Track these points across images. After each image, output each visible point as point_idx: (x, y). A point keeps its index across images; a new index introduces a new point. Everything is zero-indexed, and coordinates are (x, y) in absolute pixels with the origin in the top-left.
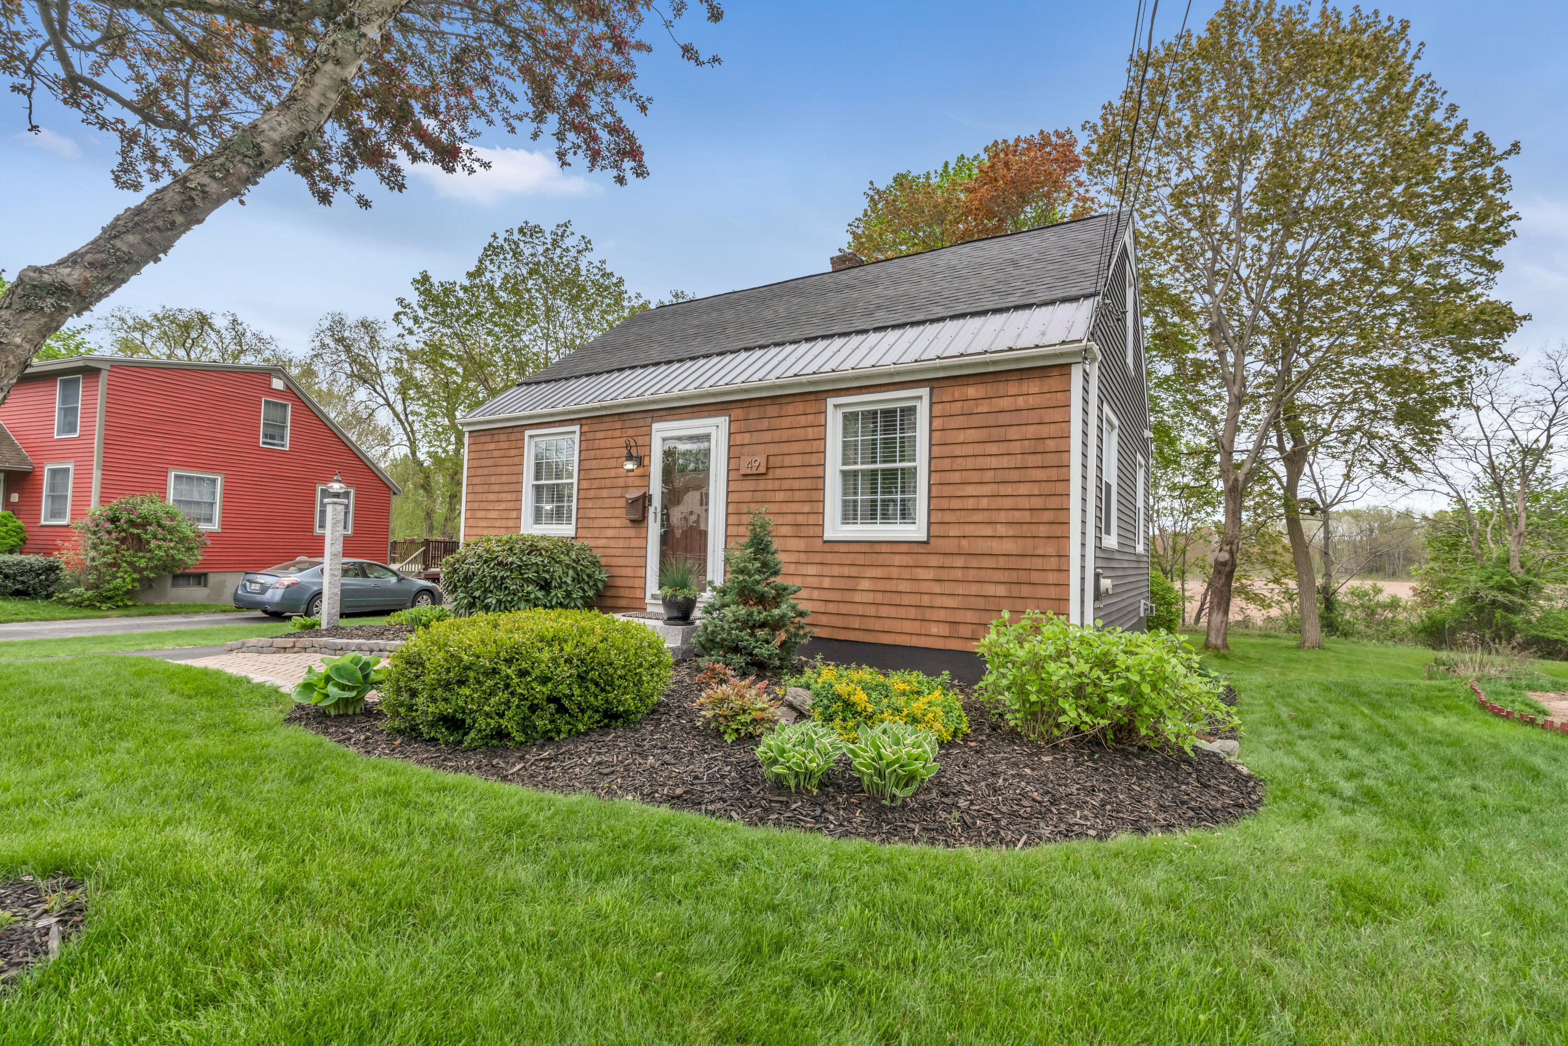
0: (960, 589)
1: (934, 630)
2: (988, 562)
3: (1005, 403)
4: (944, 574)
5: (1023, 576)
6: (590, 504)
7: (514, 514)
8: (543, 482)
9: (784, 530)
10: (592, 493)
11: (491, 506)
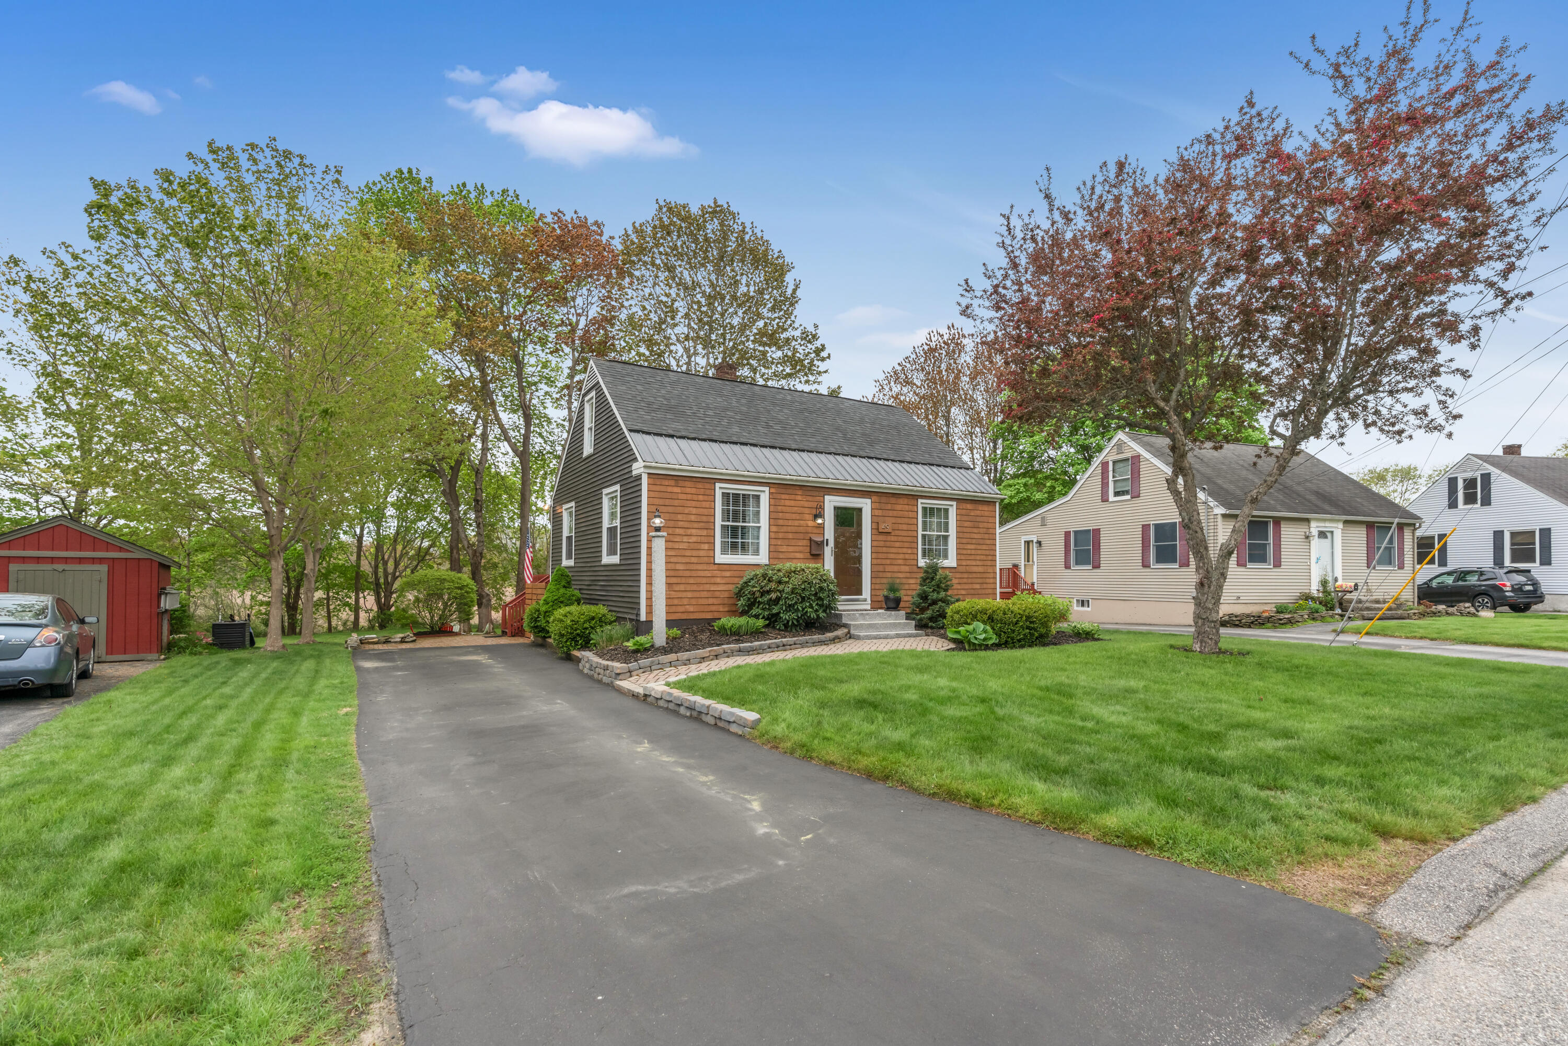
0: (966, 587)
2: (975, 576)
4: (961, 581)
5: (984, 581)
6: (779, 542)
7: (706, 546)
8: (730, 523)
9: (900, 562)
10: (781, 535)
11: (678, 539)
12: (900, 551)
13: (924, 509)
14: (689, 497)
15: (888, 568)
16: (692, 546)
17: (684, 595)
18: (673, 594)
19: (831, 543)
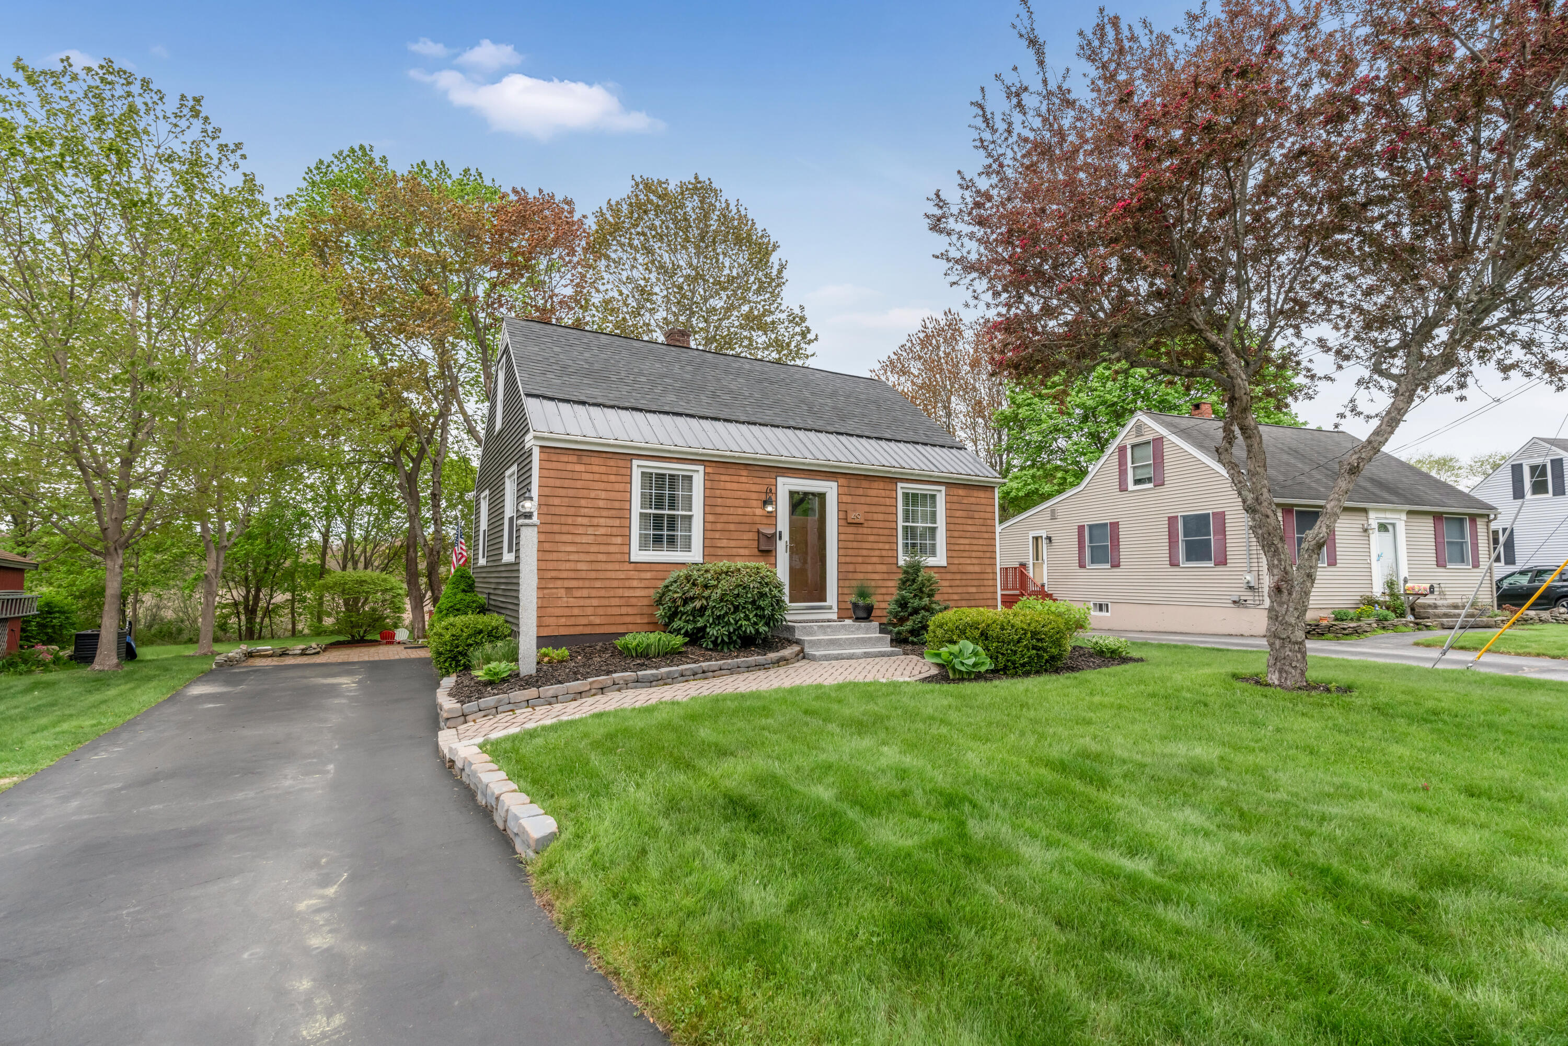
0: (959, 590)
2: (969, 577)
3: (973, 500)
4: (954, 583)
5: (981, 583)
6: (717, 535)
7: (619, 540)
8: (653, 511)
9: (875, 560)
10: (719, 526)
11: (581, 530)
12: (876, 546)
13: (906, 495)
14: (597, 477)
15: (860, 568)
16: (600, 539)
17: (587, 602)
18: (572, 602)
19: (786, 537)
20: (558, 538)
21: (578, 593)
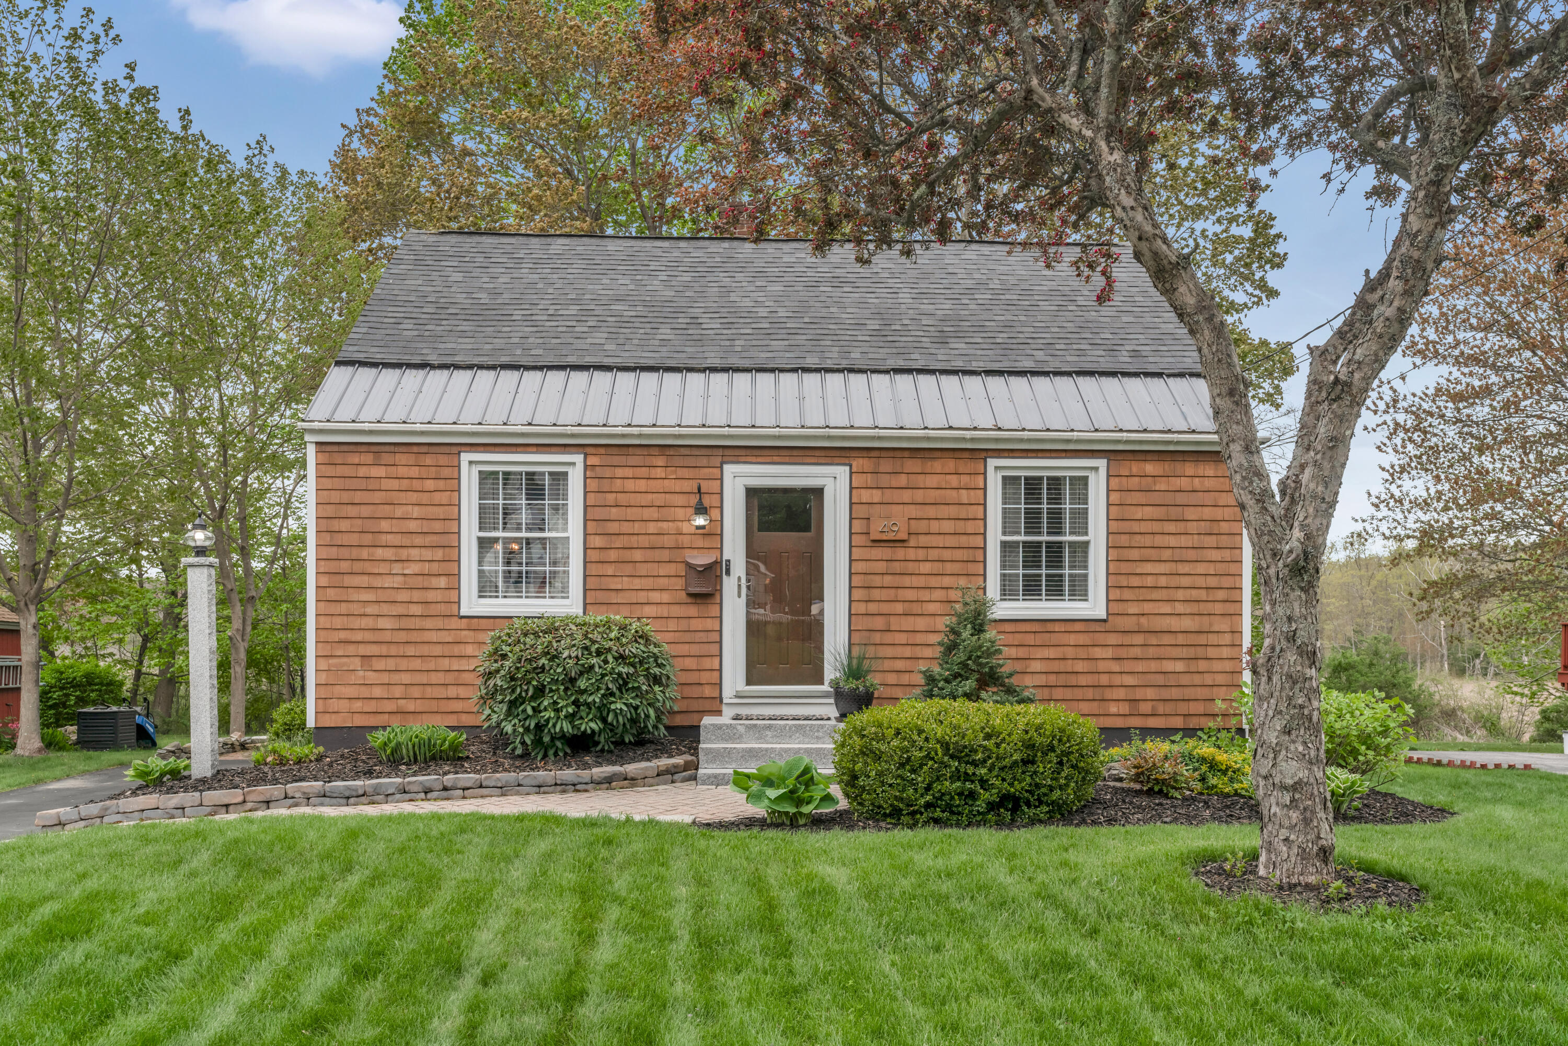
0: (1140, 667)
1: (1113, 709)
2: (1167, 639)
4: (1123, 653)
6: (610, 570)
7: (442, 582)
8: (501, 534)
9: (932, 608)
10: (613, 555)
11: (383, 568)
12: (934, 582)
13: (1008, 481)
14: (405, 484)
15: (895, 623)
16: (413, 582)
17: (396, 678)
18: (372, 677)
19: (739, 568)
20: (348, 580)
21: (380, 664)
